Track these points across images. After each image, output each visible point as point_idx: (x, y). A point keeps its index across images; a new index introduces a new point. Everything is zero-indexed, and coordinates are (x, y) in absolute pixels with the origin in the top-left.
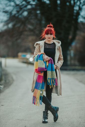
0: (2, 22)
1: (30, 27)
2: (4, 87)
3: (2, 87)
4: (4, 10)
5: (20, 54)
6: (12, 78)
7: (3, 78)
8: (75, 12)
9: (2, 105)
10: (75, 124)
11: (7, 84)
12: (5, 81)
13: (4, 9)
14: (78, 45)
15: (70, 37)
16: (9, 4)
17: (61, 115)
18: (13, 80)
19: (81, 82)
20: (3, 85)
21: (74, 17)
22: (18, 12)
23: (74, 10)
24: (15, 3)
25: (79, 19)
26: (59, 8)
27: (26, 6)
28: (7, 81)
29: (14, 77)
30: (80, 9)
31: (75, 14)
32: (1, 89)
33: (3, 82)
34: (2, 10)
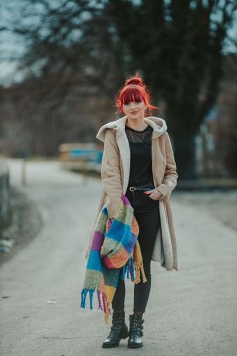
0: (12, 59)
1: (89, 71)
2: (16, 244)
3: (9, 244)
4: (18, 27)
5: (65, 147)
6: (40, 218)
7: (15, 217)
8: (213, 26)
9: (4, 298)
10: (196, 347)
11: (25, 236)
12: (20, 226)
13: (16, 23)
14: (226, 120)
15: (202, 97)
16: (30, 8)
17: (161, 323)
18: (42, 224)
19: (227, 224)
20: (12, 238)
21: (211, 42)
22: (56, 30)
23: (209, 21)
24: (47, 5)
25: (224, 47)
26: (168, 18)
27: (77, 14)
28: (25, 228)
29: (45, 215)
30: (227, 19)
31: (212, 34)
32: (7, 250)
33: (13, 229)
34: (11, 27)
